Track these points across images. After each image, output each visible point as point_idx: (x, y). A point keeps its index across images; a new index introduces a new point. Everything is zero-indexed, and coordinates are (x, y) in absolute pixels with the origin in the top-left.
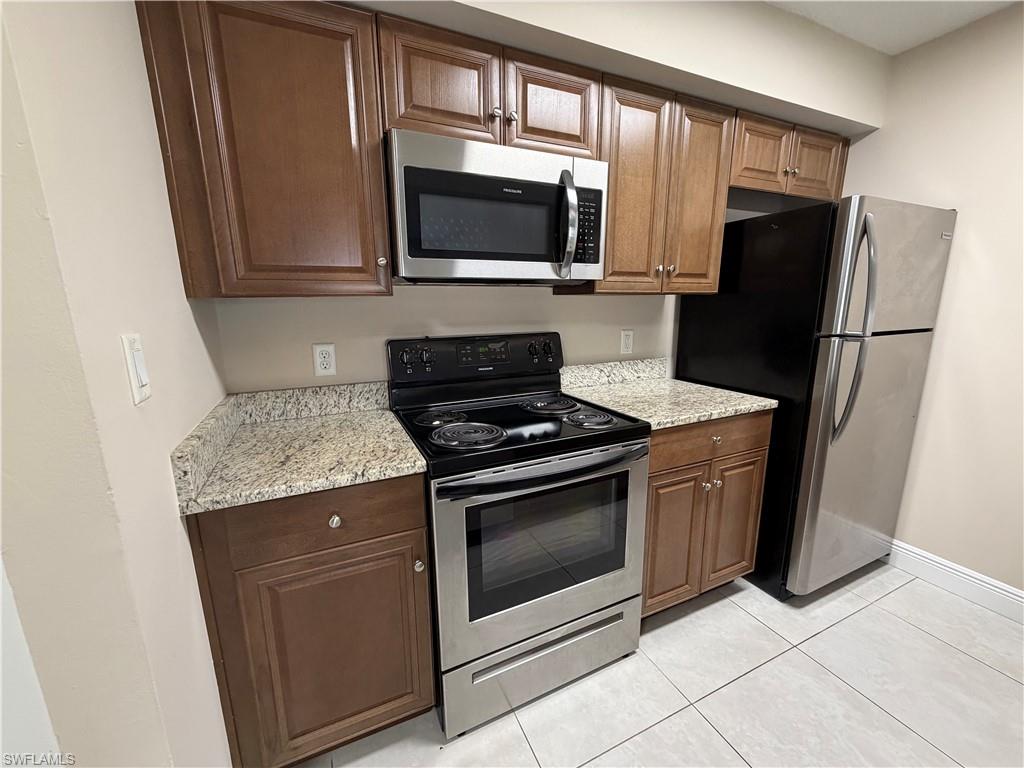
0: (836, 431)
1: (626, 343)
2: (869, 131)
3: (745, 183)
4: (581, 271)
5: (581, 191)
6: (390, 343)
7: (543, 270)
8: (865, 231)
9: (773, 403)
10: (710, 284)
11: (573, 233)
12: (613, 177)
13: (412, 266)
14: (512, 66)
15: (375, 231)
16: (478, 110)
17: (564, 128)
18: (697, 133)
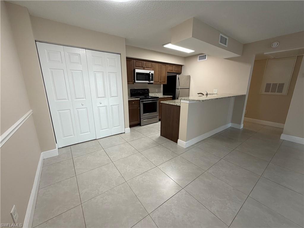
2: (183, 65)
3: (169, 71)
4: (151, 82)
5: (151, 74)
6: (131, 90)
7: (148, 82)
8: (178, 78)
9: (172, 96)
10: (166, 83)
11: (151, 78)
12: (154, 72)
13: (136, 81)
14: (145, 62)
15: (133, 78)
16: (141, 66)
17: (149, 67)
18: (163, 66)
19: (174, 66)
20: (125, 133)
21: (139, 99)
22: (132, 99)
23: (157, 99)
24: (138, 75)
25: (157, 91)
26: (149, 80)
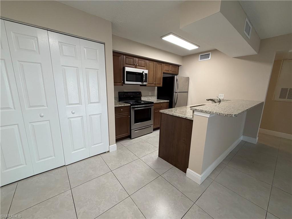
0: (176, 104)
1: (150, 94)
2: (181, 65)
3: (165, 72)
4: (145, 83)
5: (145, 73)
6: (119, 92)
7: (140, 83)
8: (177, 80)
9: (169, 101)
10: (161, 85)
11: (144, 78)
12: (148, 72)
13: (126, 82)
14: (137, 59)
15: (122, 78)
16: (133, 64)
17: (143, 66)
18: (159, 66)
19: (170, 66)
20: (110, 152)
21: (130, 105)
22: (121, 106)
23: (152, 104)
24: (128, 75)
25: (151, 95)
26: (142, 81)
